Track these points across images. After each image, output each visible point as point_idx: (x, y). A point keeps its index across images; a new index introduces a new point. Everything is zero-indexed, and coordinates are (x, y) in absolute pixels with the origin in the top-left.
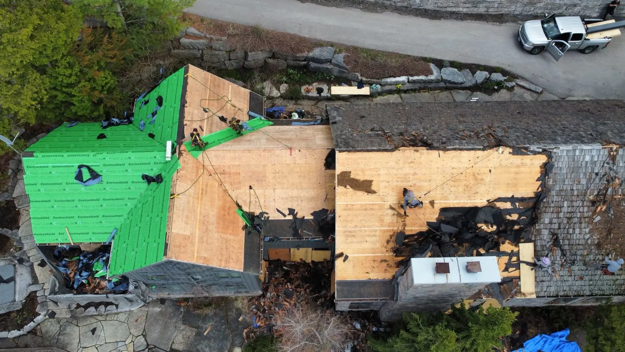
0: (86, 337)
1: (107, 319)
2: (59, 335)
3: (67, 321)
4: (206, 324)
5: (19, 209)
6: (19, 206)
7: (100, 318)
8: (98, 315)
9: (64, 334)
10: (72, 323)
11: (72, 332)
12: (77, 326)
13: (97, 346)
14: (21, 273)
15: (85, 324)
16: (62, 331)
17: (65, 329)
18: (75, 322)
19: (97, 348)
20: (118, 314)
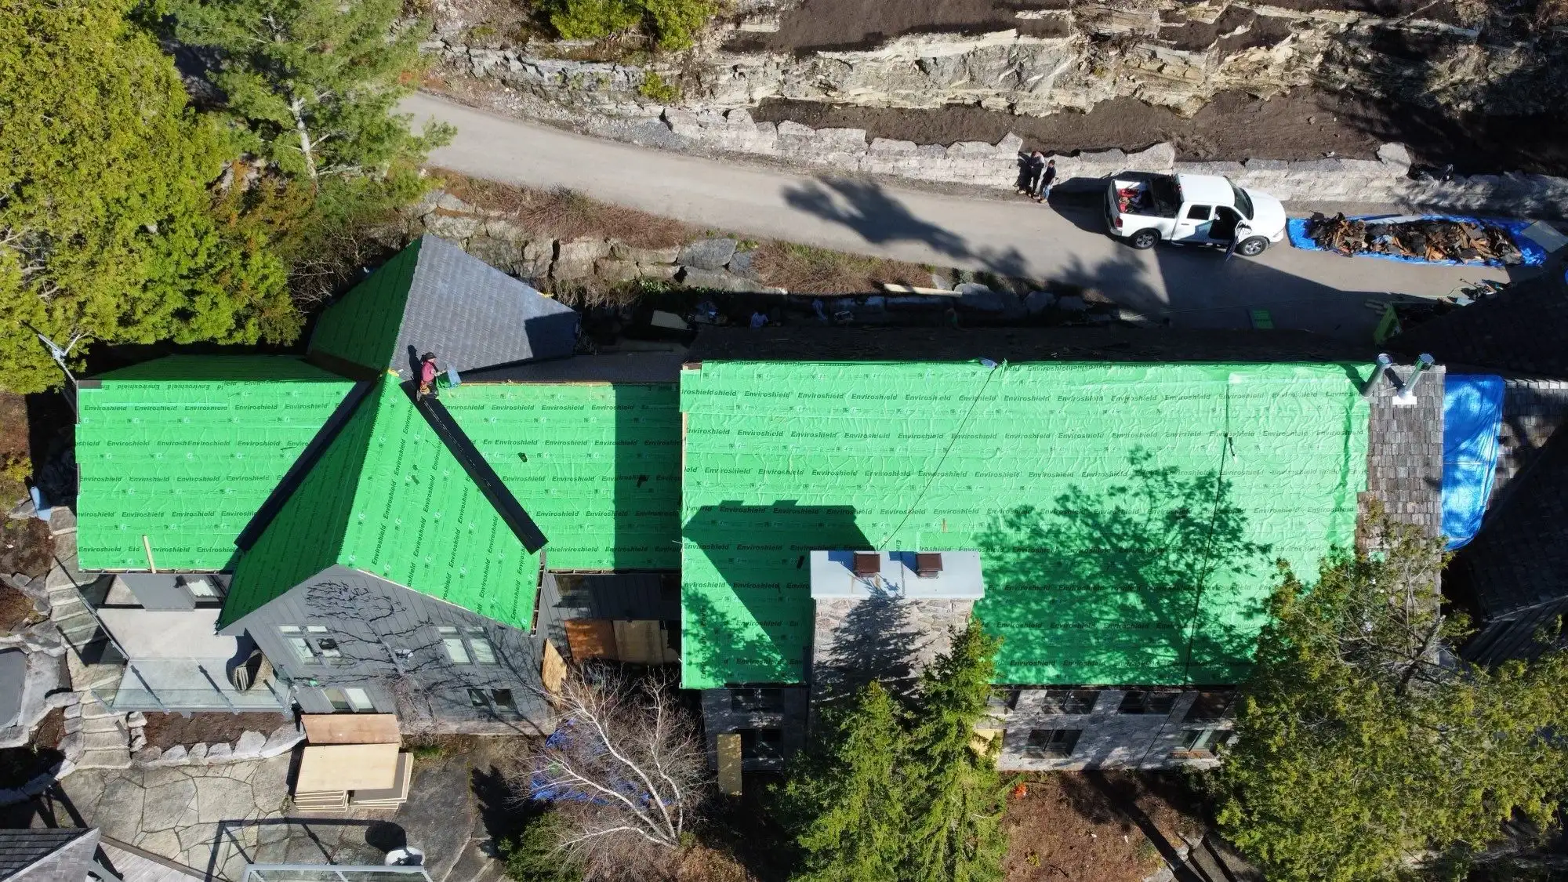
0: (158, 811)
1: (208, 774)
2: (98, 805)
3: (121, 777)
4: (421, 791)
5: (55, 536)
6: (57, 529)
7: (191, 771)
8: (190, 765)
9: (112, 803)
10: (129, 780)
11: (128, 801)
12: (142, 786)
13: (177, 830)
14: (38, 670)
15: (158, 784)
16: (108, 797)
17: (113, 793)
18: (137, 778)
19: (177, 834)
20: (233, 765)
